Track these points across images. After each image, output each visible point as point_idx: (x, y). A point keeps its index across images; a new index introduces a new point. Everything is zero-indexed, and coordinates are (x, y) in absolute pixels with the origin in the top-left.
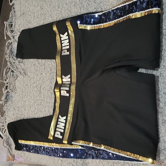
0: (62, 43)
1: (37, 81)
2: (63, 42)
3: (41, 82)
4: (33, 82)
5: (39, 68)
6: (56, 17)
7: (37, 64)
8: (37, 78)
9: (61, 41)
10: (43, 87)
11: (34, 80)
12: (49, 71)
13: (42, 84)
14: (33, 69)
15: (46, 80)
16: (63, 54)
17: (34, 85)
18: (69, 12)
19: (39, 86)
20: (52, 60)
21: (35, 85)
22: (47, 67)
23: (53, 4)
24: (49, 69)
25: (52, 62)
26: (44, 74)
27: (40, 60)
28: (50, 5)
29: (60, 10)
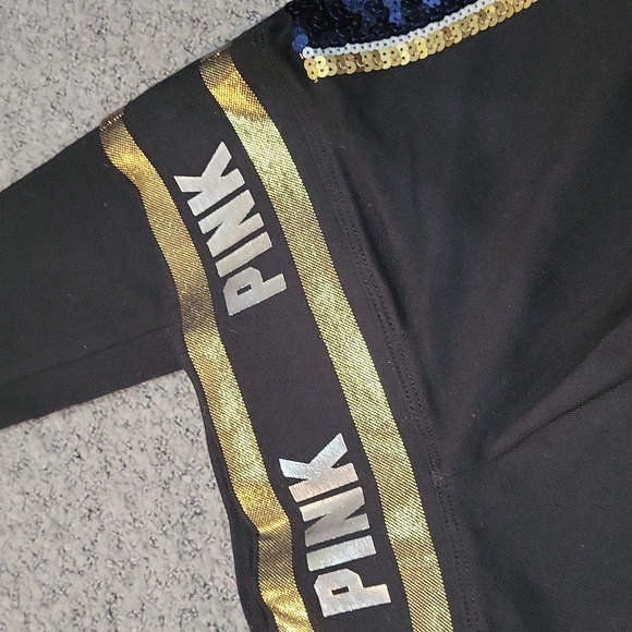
0: (204, 230)
1: (73, 579)
2: (205, 225)
3: (102, 572)
4: (37, 593)
5: (60, 478)
6: (96, 99)
7: (35, 455)
8: (62, 552)
9: (191, 222)
10: (130, 602)
11: (45, 578)
12: (150, 471)
13: (118, 587)
14: (18, 499)
15: (139, 548)
16: (235, 304)
17: (56, 610)
18: (186, 28)
19: (98, 609)
20: (151, 384)
21: (62, 606)
22: (121, 447)
23: (51, 31)
24: (142, 461)
25: (157, 398)
26: (114, 507)
27: (54, 422)
28: (31, 45)
29: (114, 42)
